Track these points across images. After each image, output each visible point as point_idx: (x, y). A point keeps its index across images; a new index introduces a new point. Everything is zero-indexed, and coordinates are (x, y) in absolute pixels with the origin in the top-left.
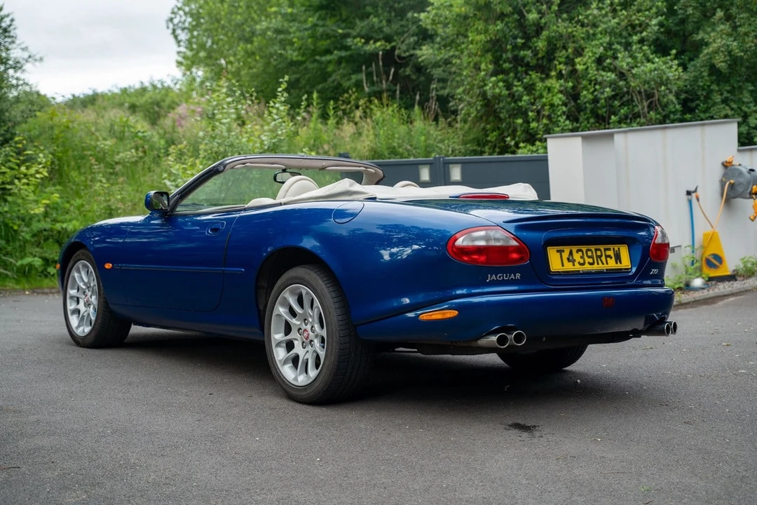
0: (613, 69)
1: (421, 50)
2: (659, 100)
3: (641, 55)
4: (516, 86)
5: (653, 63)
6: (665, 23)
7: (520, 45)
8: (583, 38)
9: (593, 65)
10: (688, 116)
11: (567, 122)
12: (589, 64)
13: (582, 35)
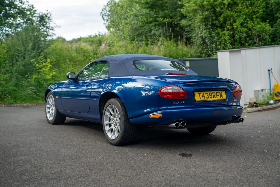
0: (246, 27)
1: (182, 21)
2: (263, 37)
3: (256, 22)
4: (213, 33)
5: (261, 25)
6: (266, 11)
7: (214, 19)
8: (236, 17)
9: (239, 26)
10: (273, 43)
11: (231, 46)
12: (238, 26)
13: (236, 16)
